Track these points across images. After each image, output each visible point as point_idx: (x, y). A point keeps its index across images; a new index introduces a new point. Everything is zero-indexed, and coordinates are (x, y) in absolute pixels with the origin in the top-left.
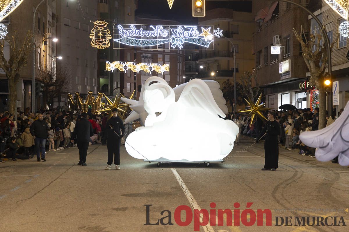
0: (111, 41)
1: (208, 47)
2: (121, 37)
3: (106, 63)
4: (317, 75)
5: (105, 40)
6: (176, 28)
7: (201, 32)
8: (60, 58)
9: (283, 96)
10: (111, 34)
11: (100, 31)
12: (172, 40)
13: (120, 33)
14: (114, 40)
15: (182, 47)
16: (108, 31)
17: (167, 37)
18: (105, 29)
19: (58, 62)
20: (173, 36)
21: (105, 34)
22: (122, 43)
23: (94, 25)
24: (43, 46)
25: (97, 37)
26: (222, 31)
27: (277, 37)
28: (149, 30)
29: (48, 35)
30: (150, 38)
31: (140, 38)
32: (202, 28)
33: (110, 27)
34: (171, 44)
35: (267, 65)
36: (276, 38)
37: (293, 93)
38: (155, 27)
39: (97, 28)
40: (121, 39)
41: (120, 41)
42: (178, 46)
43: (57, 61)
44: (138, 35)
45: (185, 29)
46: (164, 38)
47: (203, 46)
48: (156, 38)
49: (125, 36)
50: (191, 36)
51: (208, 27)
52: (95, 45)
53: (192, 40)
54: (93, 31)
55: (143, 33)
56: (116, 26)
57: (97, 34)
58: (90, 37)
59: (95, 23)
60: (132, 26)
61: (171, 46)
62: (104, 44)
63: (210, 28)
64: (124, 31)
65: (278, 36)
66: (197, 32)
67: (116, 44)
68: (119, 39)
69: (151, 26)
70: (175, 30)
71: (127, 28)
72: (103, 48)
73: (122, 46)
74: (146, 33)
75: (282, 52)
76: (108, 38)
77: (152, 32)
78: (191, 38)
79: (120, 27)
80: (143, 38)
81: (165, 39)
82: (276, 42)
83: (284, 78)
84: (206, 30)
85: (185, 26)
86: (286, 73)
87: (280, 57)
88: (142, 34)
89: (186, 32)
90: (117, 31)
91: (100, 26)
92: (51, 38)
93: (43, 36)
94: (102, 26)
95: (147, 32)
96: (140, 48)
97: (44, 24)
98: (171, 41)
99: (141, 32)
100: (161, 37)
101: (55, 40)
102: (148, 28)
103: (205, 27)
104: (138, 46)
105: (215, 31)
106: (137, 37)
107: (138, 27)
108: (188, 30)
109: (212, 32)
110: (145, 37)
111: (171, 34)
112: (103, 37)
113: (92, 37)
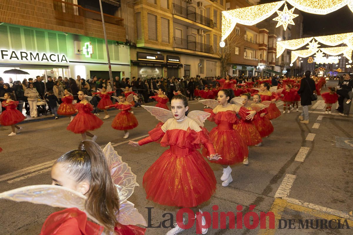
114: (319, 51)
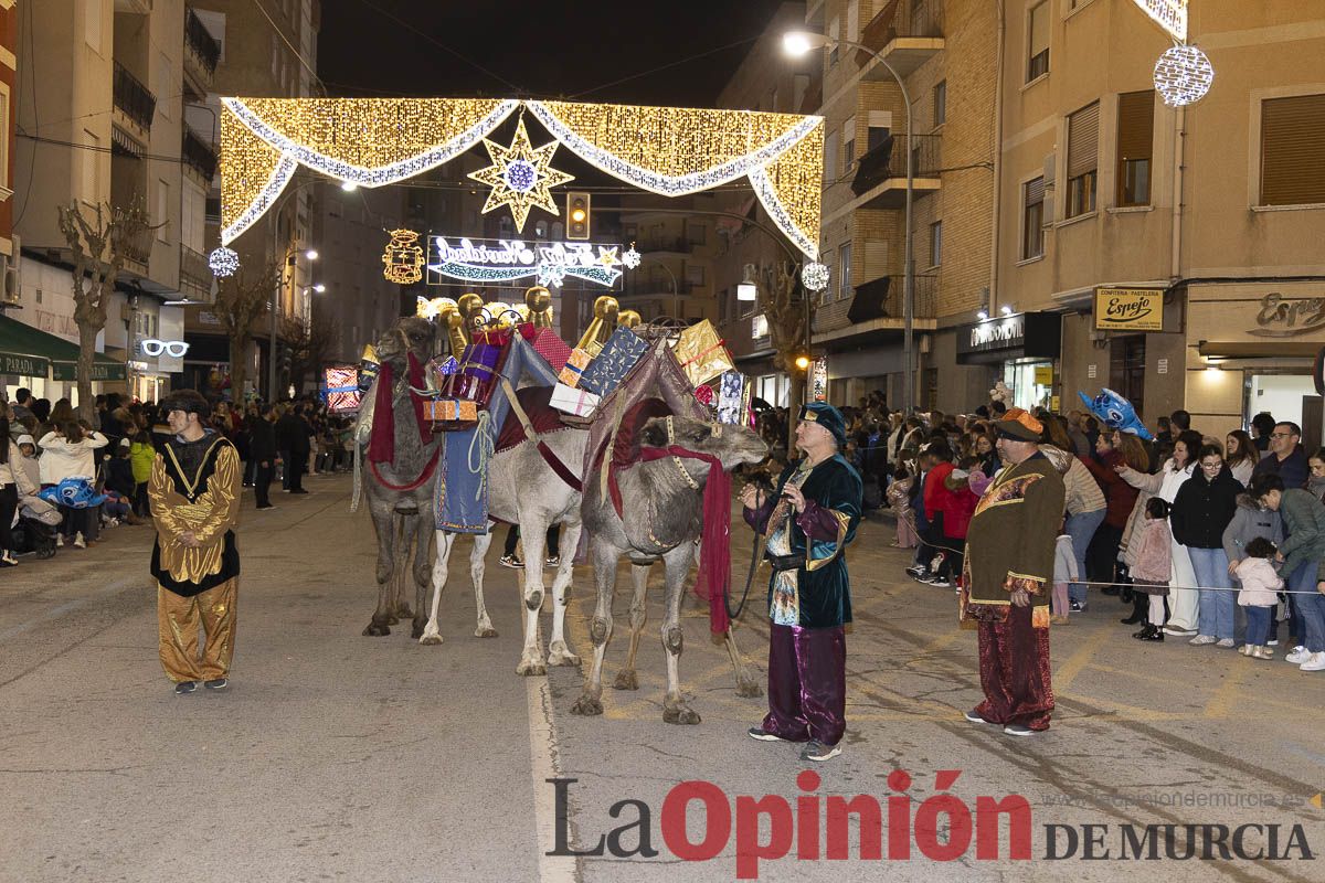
0: (423, 268)
1: (611, 285)
2: (443, 262)
3: (419, 300)
4: (787, 348)
5: (413, 268)
6: (550, 246)
7: (597, 255)
8: (320, 289)
9: (766, 381)
10: (424, 255)
11: (402, 249)
12: (541, 269)
13: (442, 254)
14: (429, 267)
15: (562, 284)
16: (418, 250)
17: (533, 264)
18: (413, 245)
19: (314, 296)
20: (545, 262)
21: (413, 255)
22: (445, 273)
23: (391, 237)
24: (287, 267)
25: (396, 259)
26: (638, 255)
27: (750, 267)
28: (498, 250)
29: (298, 244)
30: (498, 265)
31: (480, 264)
32: (600, 248)
33: (422, 242)
34: (539, 278)
35: (735, 320)
36: (749, 269)
37: (781, 377)
38: (509, 243)
39: (397, 244)
40: (443, 265)
41: (442, 269)
42: (554, 282)
43: (313, 294)
44: (477, 260)
45: (568, 250)
46: (525, 266)
47: (601, 282)
48: (511, 265)
49: (452, 260)
50: (579, 263)
51: (611, 247)
52: (392, 274)
53: (581, 270)
54: (390, 249)
55: (484, 253)
56: (433, 241)
57: (396, 255)
58: (384, 260)
59: (393, 233)
60: (466, 242)
61: (540, 282)
62: (411, 275)
63: (615, 249)
64: (451, 250)
65: (753, 266)
66: (592, 256)
67: (434, 276)
68: (440, 266)
69: (502, 242)
70: (548, 250)
71: (455, 244)
72: (407, 282)
73: (445, 279)
74: (493, 256)
75: (759, 296)
76: (419, 262)
77: (503, 252)
78: (579, 266)
79: (441, 242)
80: (486, 265)
81: (528, 269)
82: (748, 276)
83: (760, 346)
84: (608, 253)
85: (568, 245)
86: (764, 337)
87: (756, 305)
88: (483, 257)
89: (570, 254)
90: (435, 249)
91: (402, 239)
92: (303, 252)
93: (287, 247)
94: (408, 239)
95: (493, 253)
96: (480, 283)
97: (289, 221)
98: (539, 272)
99: (482, 255)
100: (519, 264)
101: (313, 255)
102: (494, 246)
103: (606, 247)
104: (475, 280)
105: (625, 255)
106: (473, 263)
107: (476, 244)
108: (574, 251)
109: (619, 256)
110: (490, 264)
111: (541, 259)
112: (407, 261)
113: (388, 260)
114: (521, 131)
